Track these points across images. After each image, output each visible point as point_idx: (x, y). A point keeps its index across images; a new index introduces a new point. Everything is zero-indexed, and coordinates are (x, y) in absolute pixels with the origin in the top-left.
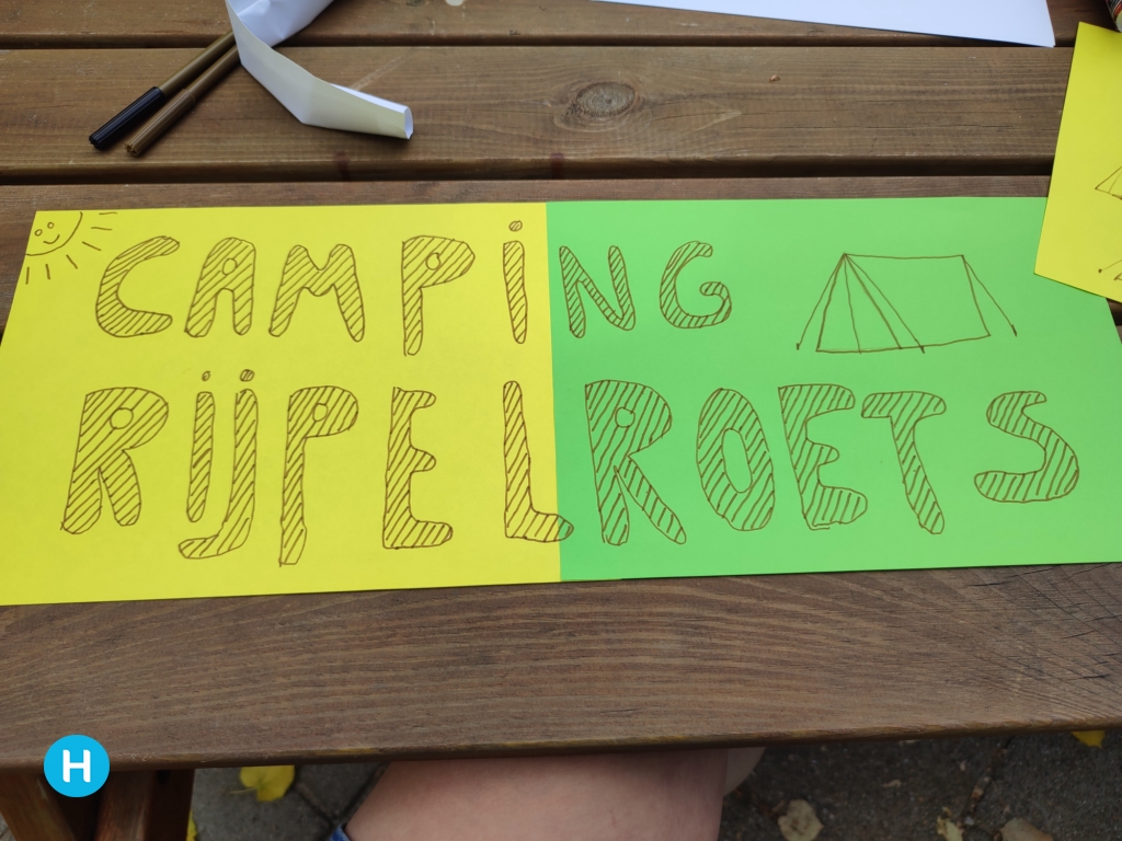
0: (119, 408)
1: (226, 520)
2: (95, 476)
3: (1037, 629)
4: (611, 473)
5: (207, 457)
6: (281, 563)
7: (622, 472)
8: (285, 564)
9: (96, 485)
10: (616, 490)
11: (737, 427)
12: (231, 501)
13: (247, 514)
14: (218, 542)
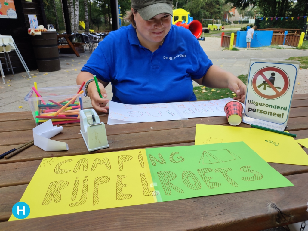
0: (58, 184)
1: (80, 199)
2: (51, 195)
3: (205, 208)
4: (165, 184)
5: (77, 190)
6: (93, 205)
7: (168, 184)
8: (94, 205)
9: (51, 196)
10: (167, 187)
11: (190, 176)
12: (82, 196)
13: (86, 198)
14: (78, 203)
